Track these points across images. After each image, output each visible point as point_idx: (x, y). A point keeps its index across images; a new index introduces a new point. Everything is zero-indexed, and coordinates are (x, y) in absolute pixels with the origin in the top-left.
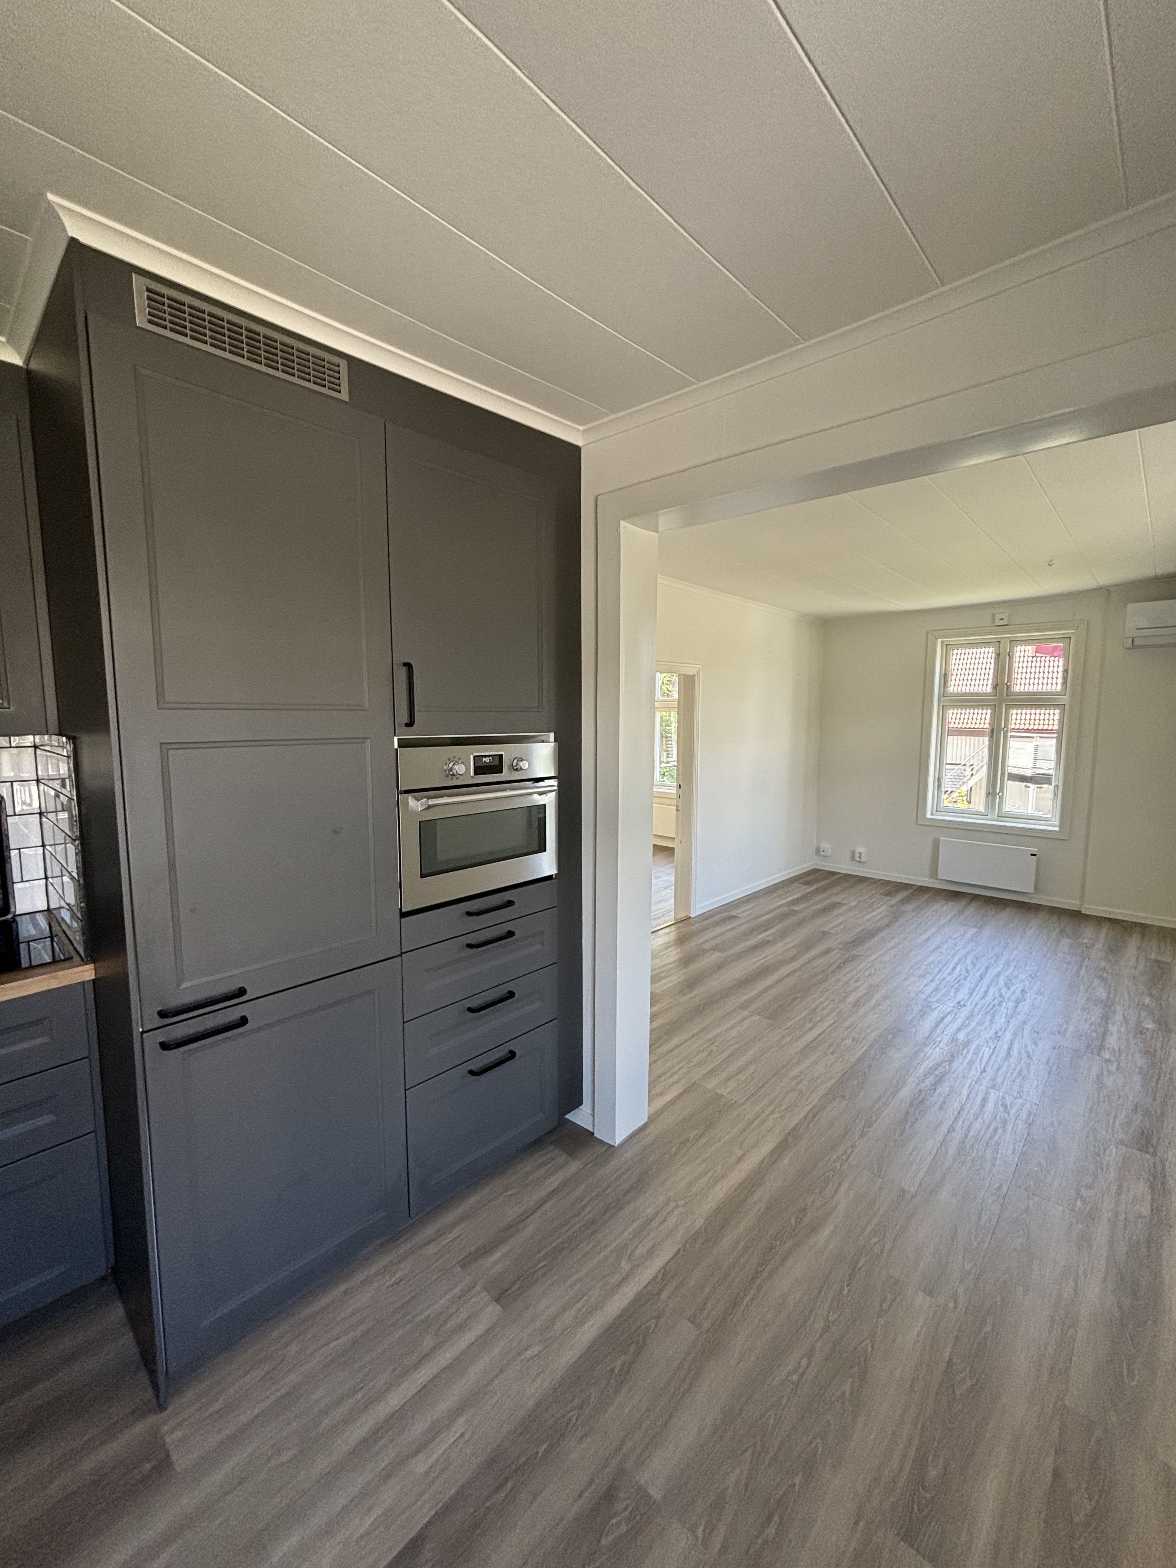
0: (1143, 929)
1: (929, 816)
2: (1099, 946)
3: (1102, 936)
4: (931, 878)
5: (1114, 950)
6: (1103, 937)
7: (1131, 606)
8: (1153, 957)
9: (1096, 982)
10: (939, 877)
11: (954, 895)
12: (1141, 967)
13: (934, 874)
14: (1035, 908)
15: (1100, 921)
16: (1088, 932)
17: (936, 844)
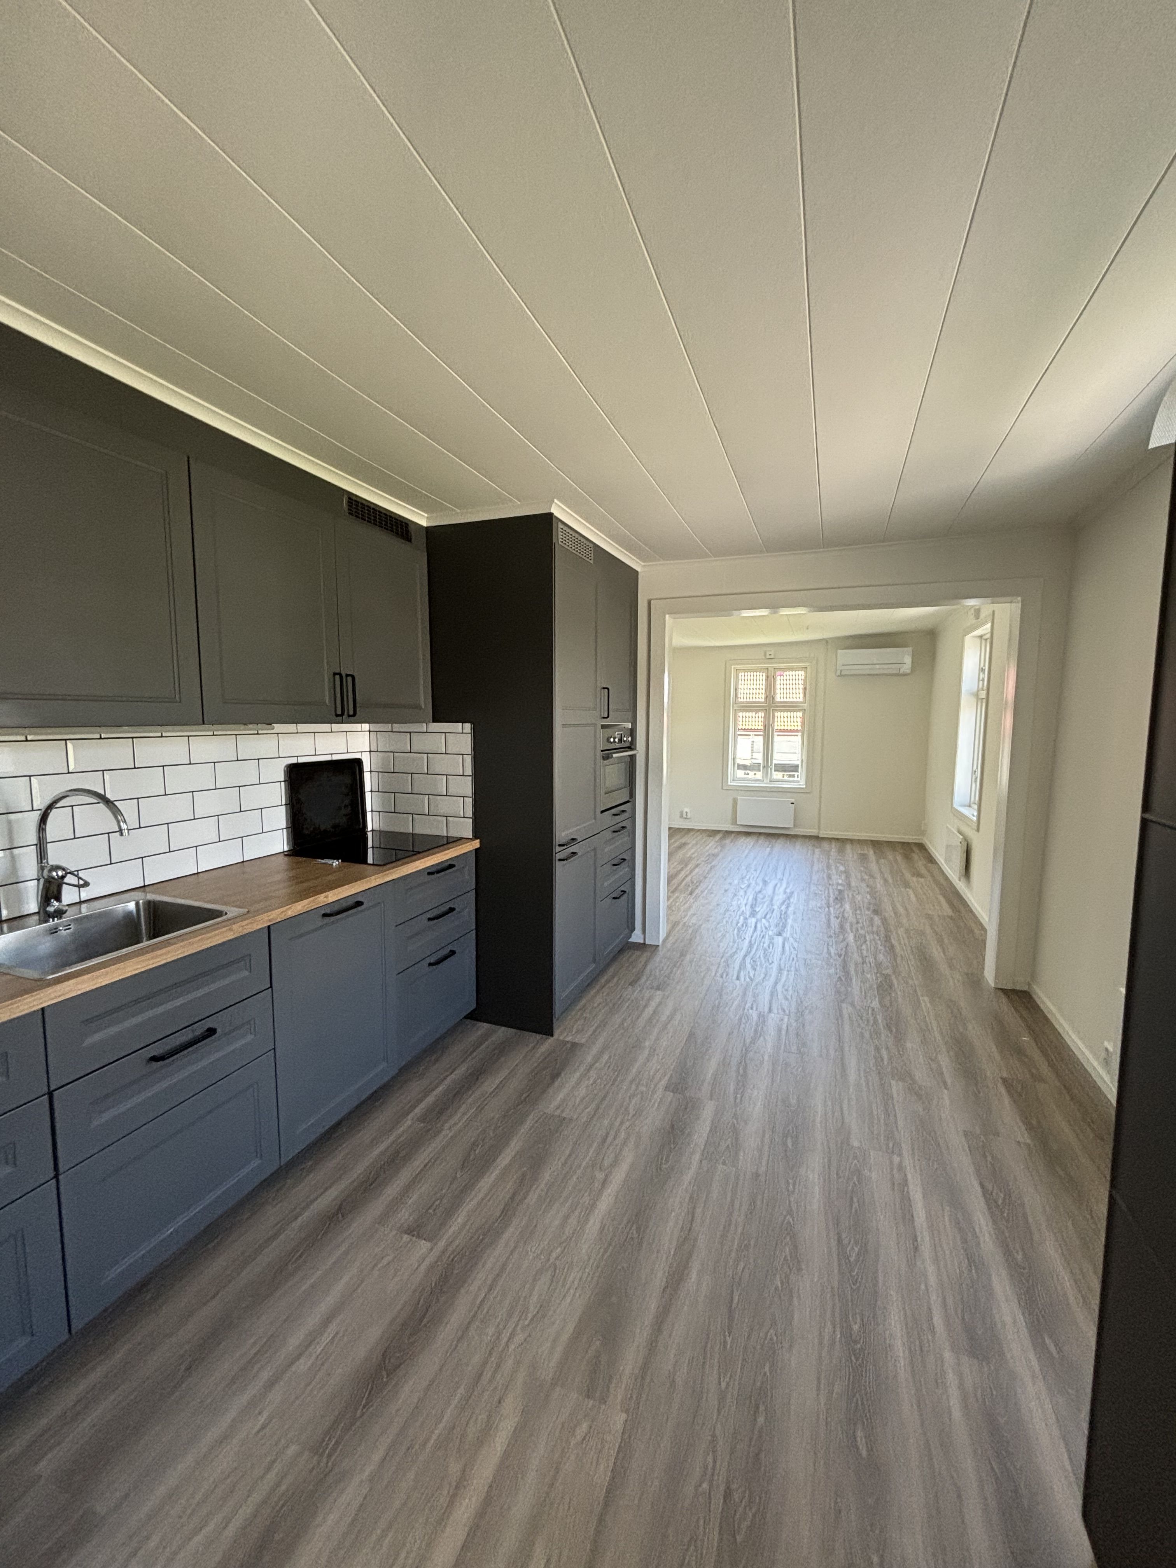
0: (852, 841)
1: (729, 784)
2: (833, 850)
3: (833, 846)
4: (732, 824)
5: (841, 851)
6: (834, 848)
7: (839, 651)
8: (859, 852)
9: (838, 865)
10: (738, 823)
11: (748, 834)
12: (855, 857)
13: (734, 821)
14: (796, 836)
15: (831, 839)
16: (826, 845)
17: (735, 801)
